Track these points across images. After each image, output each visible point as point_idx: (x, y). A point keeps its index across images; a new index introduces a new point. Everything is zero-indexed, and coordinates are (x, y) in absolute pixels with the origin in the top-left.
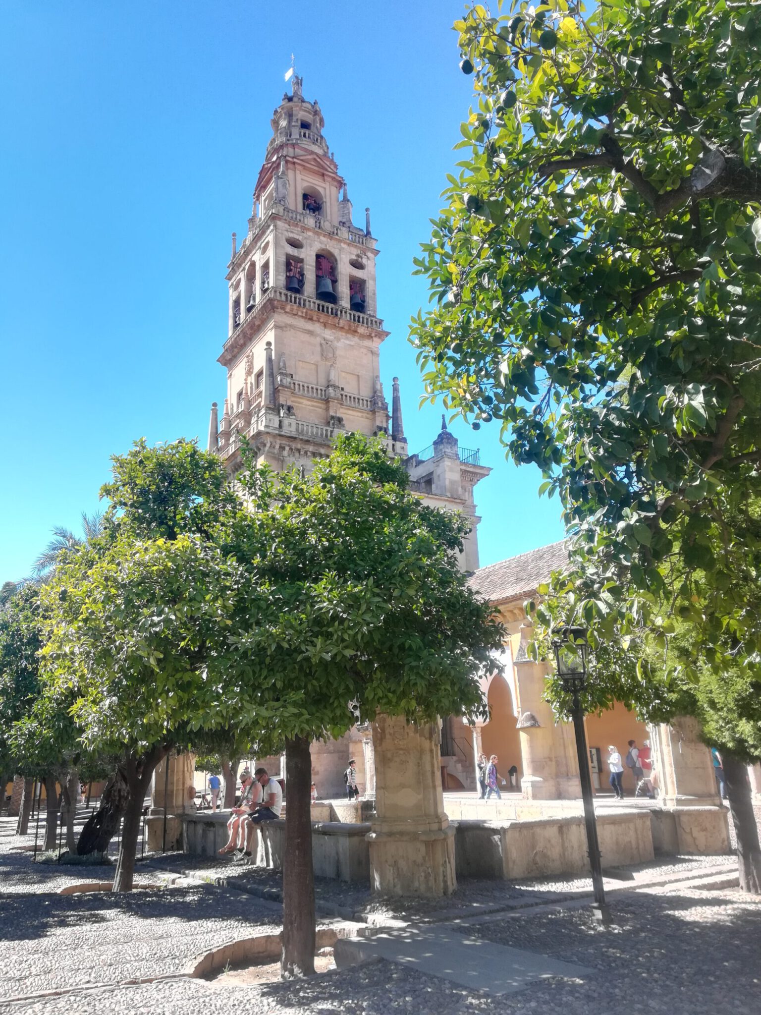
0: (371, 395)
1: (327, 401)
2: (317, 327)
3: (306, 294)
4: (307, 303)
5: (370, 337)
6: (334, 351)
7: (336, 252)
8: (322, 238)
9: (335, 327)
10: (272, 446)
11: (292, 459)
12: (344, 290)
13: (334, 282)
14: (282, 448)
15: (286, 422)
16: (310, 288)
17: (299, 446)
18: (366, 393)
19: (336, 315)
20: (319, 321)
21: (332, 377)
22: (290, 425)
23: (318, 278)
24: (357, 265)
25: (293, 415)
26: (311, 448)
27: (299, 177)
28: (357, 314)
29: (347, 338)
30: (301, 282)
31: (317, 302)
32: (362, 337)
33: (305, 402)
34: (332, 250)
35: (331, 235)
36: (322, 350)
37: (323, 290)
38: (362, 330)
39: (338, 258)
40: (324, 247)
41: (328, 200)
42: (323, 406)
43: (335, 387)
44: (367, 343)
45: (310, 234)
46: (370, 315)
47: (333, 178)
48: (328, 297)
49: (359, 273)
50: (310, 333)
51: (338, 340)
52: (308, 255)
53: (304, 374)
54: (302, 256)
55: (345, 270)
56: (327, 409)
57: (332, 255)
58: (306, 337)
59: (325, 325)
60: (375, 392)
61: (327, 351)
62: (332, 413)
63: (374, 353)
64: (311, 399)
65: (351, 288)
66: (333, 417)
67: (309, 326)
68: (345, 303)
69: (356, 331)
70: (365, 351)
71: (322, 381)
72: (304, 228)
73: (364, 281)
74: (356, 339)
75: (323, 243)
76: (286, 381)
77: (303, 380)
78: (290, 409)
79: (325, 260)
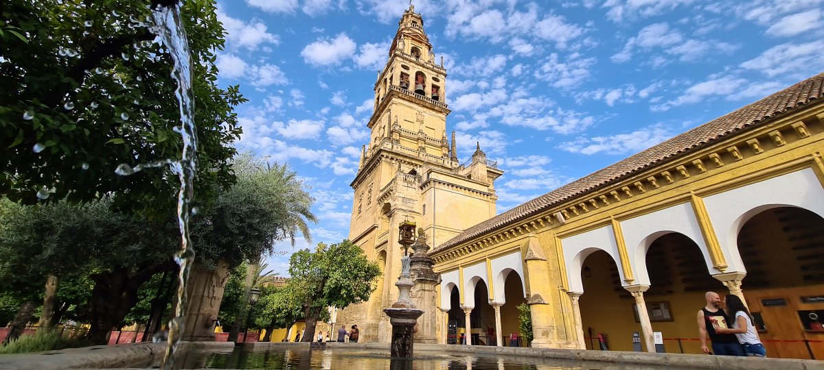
0: (441, 139)
1: (418, 139)
2: (415, 106)
4: (410, 95)
5: (441, 112)
6: (422, 117)
7: (425, 73)
8: (419, 67)
9: (423, 106)
10: (387, 157)
11: (397, 165)
12: (428, 90)
13: (424, 87)
14: (392, 159)
15: (395, 147)
16: (412, 88)
17: (401, 158)
18: (437, 138)
19: (424, 100)
20: (415, 103)
21: (421, 128)
22: (397, 148)
24: (435, 80)
25: (399, 144)
26: (408, 160)
27: (410, 42)
29: (429, 112)
30: (408, 85)
32: (437, 111)
33: (406, 139)
35: (423, 66)
36: (416, 116)
38: (436, 108)
43: (422, 134)
44: (439, 115)
45: (413, 64)
47: (426, 45)
48: (422, 92)
49: (435, 83)
50: (412, 108)
51: (425, 112)
53: (406, 126)
54: (408, 73)
55: (429, 82)
56: (417, 143)
58: (409, 110)
59: (419, 105)
60: (442, 137)
61: (419, 117)
62: (420, 145)
63: (443, 120)
64: (409, 138)
66: (420, 147)
67: (410, 105)
68: (430, 96)
69: (434, 109)
70: (438, 118)
71: (416, 131)
72: (411, 61)
73: (439, 87)
74: (434, 113)
75: (421, 69)
76: (397, 128)
77: (406, 129)
78: (398, 141)
79: (419, 75)
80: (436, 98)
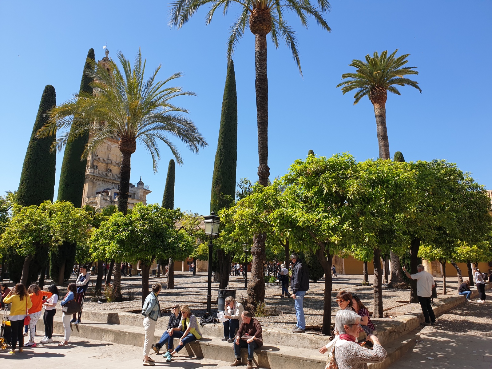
1: (107, 164)
6: (111, 148)
9: (112, 141)
10: (91, 178)
11: (96, 182)
14: (94, 179)
15: (96, 171)
17: (99, 178)
18: (119, 161)
19: (113, 138)
20: (107, 139)
21: (110, 157)
22: (97, 172)
25: (98, 169)
26: (102, 179)
29: (115, 145)
33: (101, 164)
36: (107, 148)
42: (106, 165)
43: (110, 160)
50: (104, 143)
51: (112, 145)
53: (102, 155)
56: (107, 166)
59: (109, 140)
61: (109, 149)
62: (108, 168)
64: (103, 163)
71: (106, 157)
74: (118, 145)
76: (97, 158)
77: (101, 157)
78: (97, 167)
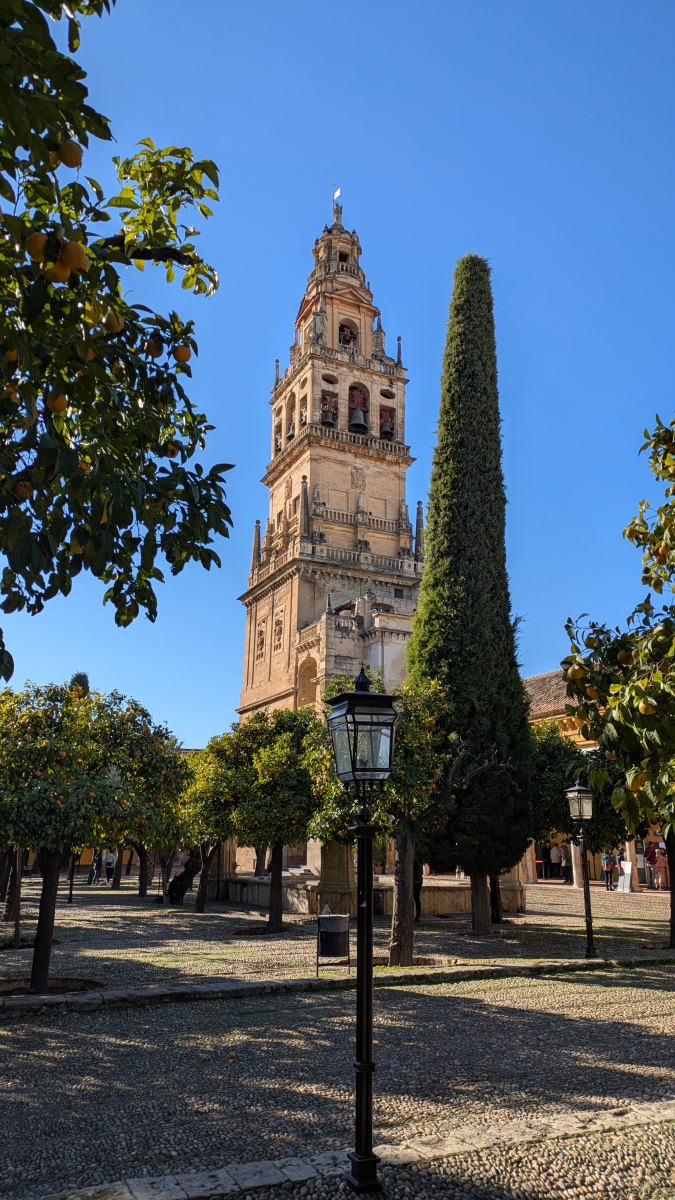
0: (396, 518)
1: (355, 526)
2: (349, 458)
3: (339, 427)
4: (340, 436)
5: (397, 463)
6: (363, 479)
7: (368, 384)
8: (355, 372)
9: (365, 456)
10: (306, 571)
11: (323, 582)
12: (375, 419)
13: (366, 412)
14: (314, 572)
15: (318, 548)
16: (342, 421)
17: (329, 570)
18: (392, 516)
19: (367, 444)
20: (350, 452)
21: (361, 503)
22: (322, 551)
23: (351, 410)
24: (387, 394)
25: (325, 542)
26: (340, 572)
27: (336, 310)
28: (386, 442)
29: (376, 466)
30: (335, 416)
31: (349, 434)
32: (391, 463)
33: (336, 528)
34: (365, 383)
35: (362, 370)
36: (353, 479)
37: (355, 422)
38: (389, 458)
39: (370, 390)
40: (356, 380)
41: (363, 331)
42: (352, 531)
43: (363, 513)
44: (395, 468)
45: (344, 369)
46: (398, 442)
47: (368, 309)
48: (359, 428)
49: (389, 403)
50: (342, 463)
51: (368, 467)
52: (342, 390)
53: (336, 501)
54: (336, 391)
55: (376, 400)
56: (356, 533)
57: (364, 387)
58: (338, 468)
59: (356, 455)
60: (400, 514)
61: (357, 480)
62: (360, 537)
63: (401, 478)
64: (342, 524)
65: (381, 417)
66: (360, 542)
67: (341, 456)
68: (375, 432)
69: (384, 459)
70: (392, 476)
71: (353, 507)
72: (340, 364)
73: (394, 410)
74: (385, 466)
75: (356, 377)
76: (320, 510)
77: (335, 507)
78: (322, 536)
79: (358, 392)
80: (387, 434)
